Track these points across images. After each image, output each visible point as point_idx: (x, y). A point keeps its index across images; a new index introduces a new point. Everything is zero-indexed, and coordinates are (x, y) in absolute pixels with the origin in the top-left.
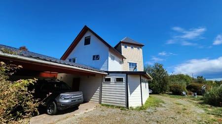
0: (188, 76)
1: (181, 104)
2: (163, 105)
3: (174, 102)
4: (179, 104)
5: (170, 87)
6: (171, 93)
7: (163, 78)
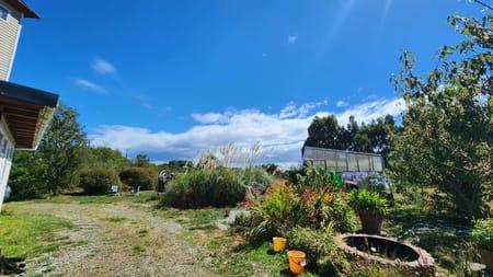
0: (118, 153)
1: (124, 219)
2: (74, 236)
3: (103, 216)
4: (118, 220)
5: (83, 175)
6: (81, 190)
7: (71, 150)
